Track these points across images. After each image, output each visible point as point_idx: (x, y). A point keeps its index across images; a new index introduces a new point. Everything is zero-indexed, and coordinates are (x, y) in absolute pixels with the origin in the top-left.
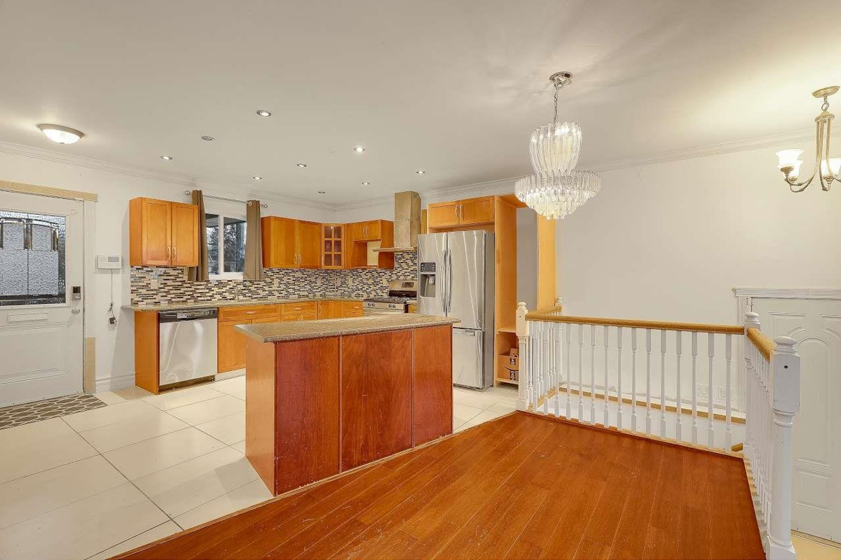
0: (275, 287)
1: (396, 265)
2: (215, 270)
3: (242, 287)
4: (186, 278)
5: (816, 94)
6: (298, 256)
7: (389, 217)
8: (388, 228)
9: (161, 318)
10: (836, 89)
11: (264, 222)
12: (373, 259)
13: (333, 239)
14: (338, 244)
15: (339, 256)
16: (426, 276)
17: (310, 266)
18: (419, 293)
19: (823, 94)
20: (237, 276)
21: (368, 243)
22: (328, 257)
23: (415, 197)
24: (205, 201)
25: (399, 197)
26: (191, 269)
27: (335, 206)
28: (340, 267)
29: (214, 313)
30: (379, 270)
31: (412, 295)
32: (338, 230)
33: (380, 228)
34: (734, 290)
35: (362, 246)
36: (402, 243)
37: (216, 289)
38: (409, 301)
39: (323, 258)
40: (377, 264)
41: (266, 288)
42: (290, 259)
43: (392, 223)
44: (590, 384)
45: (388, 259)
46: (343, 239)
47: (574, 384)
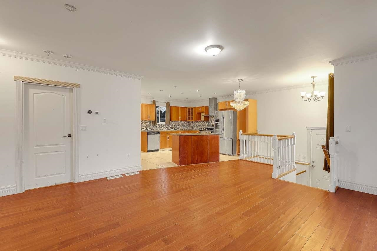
0: (173, 127)
1: (210, 120)
2: (158, 122)
3: (164, 126)
4: (151, 124)
5: (311, 77)
6: (180, 118)
7: (207, 105)
8: (207, 108)
9: (148, 134)
10: (316, 77)
11: (171, 108)
12: (202, 118)
13: (190, 116)
14: (192, 113)
15: (192, 117)
16: (217, 123)
17: (183, 120)
18: (215, 129)
19: (313, 77)
20: (163, 123)
21: (201, 113)
22: (189, 118)
23: (216, 99)
24: (156, 103)
25: (211, 99)
26: (153, 121)
27: (190, 102)
28: (192, 121)
29: (159, 133)
30: (205, 121)
31: (213, 129)
32: (192, 109)
33: (204, 109)
34: (306, 127)
35: (199, 114)
36: (211, 114)
37: (158, 127)
38: (212, 131)
39: (187, 118)
40: (203, 120)
41: (171, 127)
42: (178, 119)
43: (208, 107)
44: (267, 155)
45: (207, 118)
46: (193, 112)
47: (262, 156)
